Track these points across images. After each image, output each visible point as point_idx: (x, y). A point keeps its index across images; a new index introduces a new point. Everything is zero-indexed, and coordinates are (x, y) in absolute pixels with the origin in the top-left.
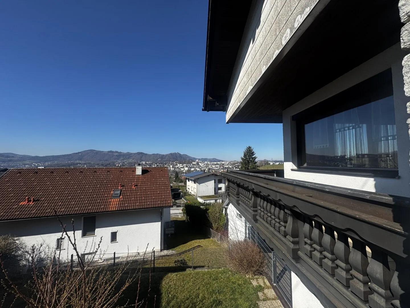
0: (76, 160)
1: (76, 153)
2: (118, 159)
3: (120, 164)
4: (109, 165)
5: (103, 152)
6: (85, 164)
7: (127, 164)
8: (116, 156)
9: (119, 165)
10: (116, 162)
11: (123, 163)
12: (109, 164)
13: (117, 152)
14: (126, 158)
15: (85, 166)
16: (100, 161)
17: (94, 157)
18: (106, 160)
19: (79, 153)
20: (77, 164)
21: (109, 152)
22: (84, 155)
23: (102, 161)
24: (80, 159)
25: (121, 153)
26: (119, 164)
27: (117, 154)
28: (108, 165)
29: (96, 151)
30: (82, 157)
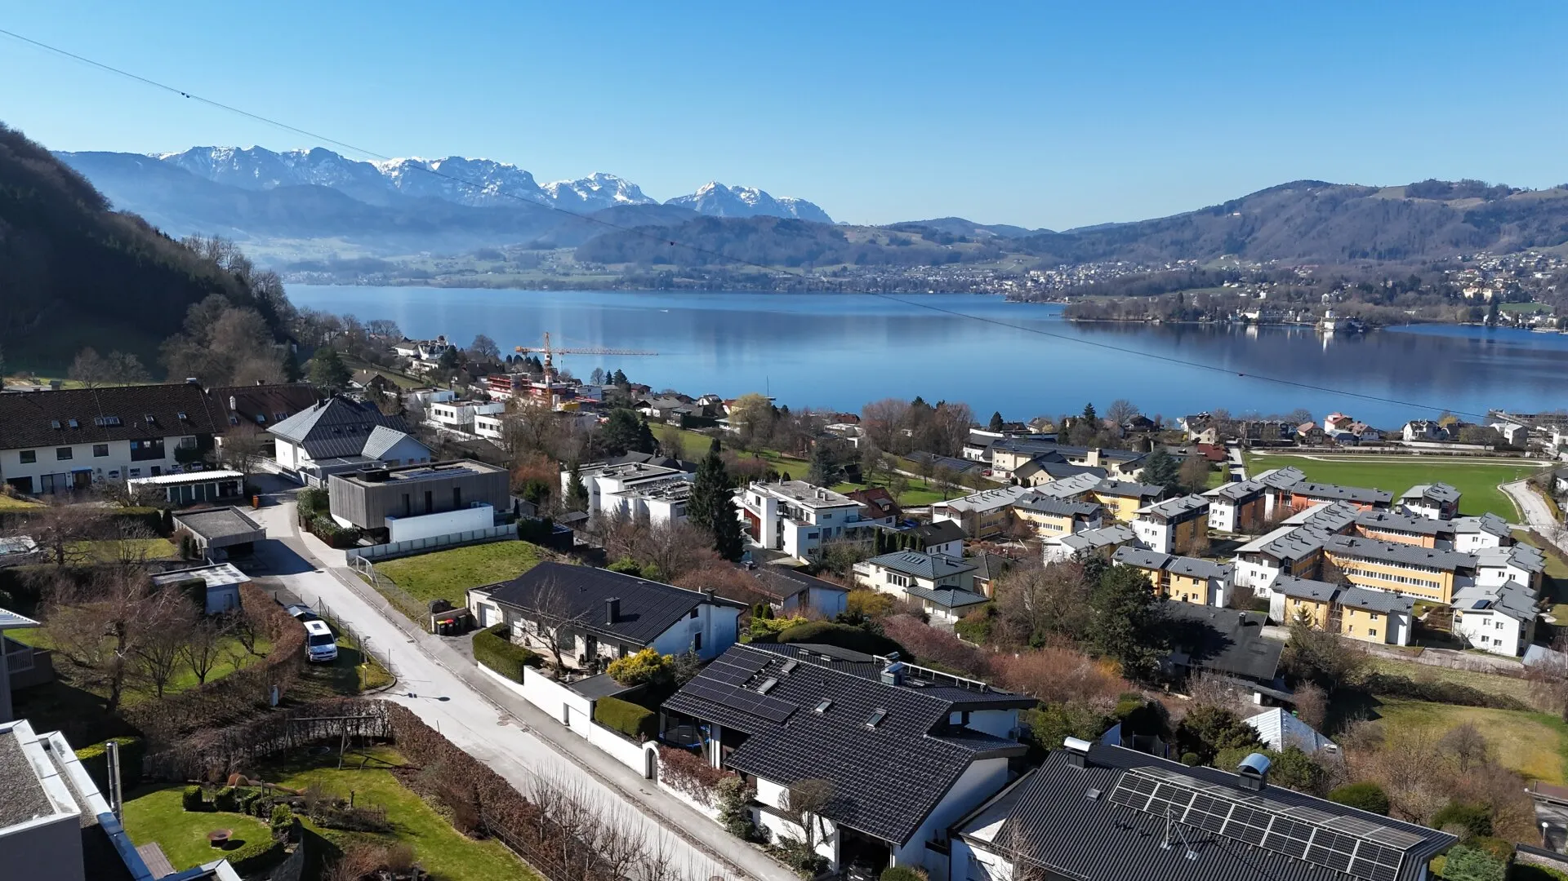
0: (1214, 252)
1: (1217, 211)
2: (1481, 243)
3: (1492, 286)
4: (1411, 295)
5: (1375, 190)
6: (1261, 278)
7: (1550, 282)
8: (1470, 216)
9: (1488, 294)
10: (1460, 268)
11: (1521, 272)
12: (1415, 282)
13: (1474, 188)
14: (1540, 238)
15: (1263, 295)
16: (1352, 255)
17: (1314, 233)
18: (1393, 253)
19: (1232, 206)
20: (1220, 278)
21: (1415, 190)
22: (1256, 218)
23: (1365, 255)
24: (1236, 247)
25: (1510, 192)
26: (1482, 285)
27: (1475, 203)
28: (1405, 291)
29: (1328, 192)
30: (1249, 235)
